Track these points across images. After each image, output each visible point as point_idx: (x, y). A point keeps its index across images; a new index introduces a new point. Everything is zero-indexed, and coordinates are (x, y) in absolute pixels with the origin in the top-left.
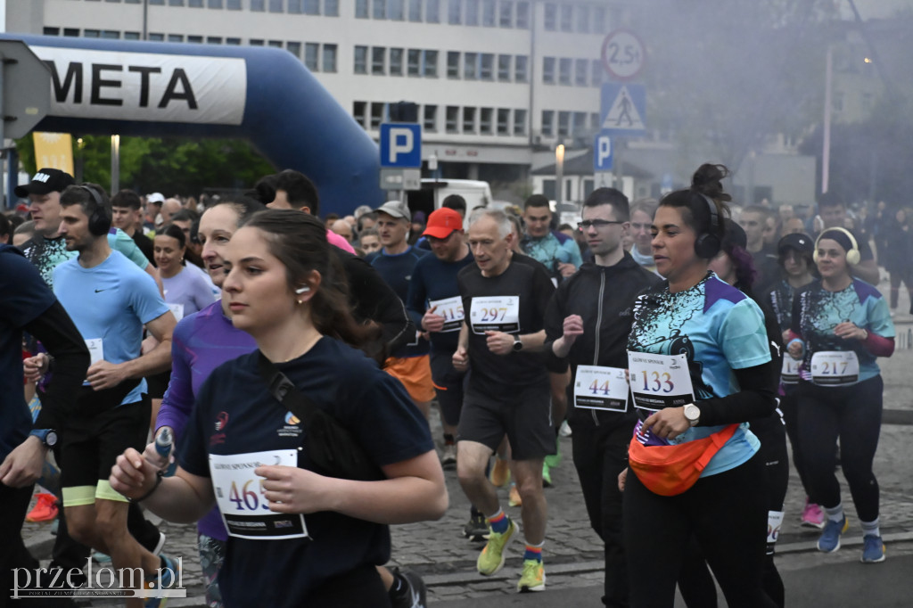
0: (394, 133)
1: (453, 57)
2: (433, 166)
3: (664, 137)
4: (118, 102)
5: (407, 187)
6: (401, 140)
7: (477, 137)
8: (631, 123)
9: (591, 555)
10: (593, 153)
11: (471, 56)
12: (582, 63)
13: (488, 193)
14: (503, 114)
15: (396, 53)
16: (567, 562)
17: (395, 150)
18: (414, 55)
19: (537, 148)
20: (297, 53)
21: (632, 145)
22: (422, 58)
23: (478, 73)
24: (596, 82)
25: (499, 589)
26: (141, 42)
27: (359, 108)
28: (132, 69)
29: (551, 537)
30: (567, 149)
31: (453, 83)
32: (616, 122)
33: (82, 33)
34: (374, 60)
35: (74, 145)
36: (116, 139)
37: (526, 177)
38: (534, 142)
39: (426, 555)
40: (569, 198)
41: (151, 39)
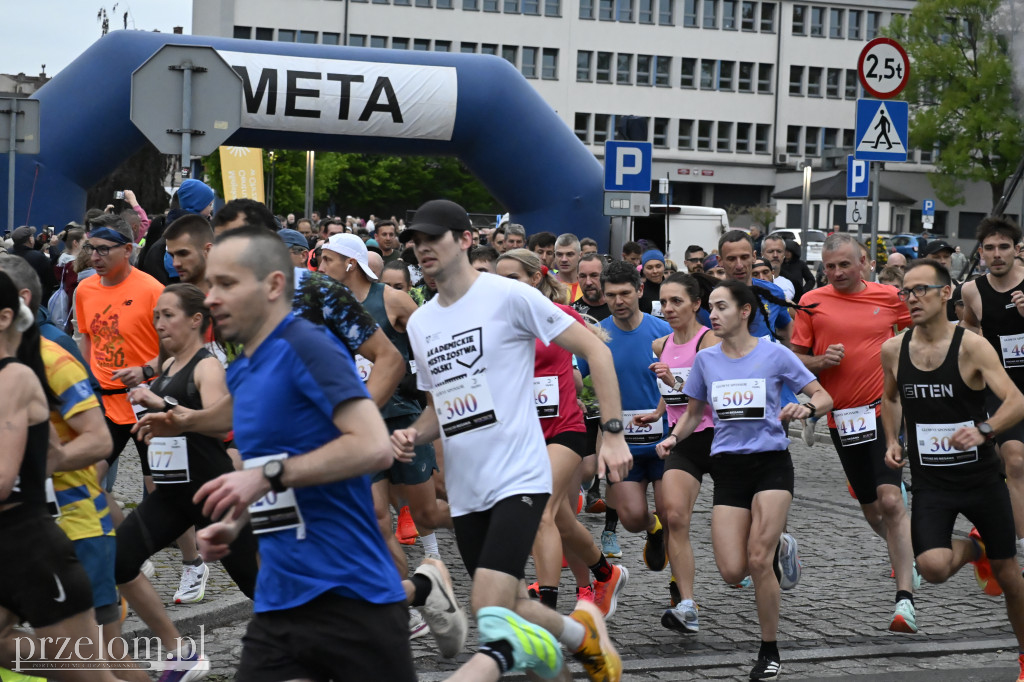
0: (621, 152)
1: (688, 64)
2: (664, 189)
3: (926, 158)
4: (316, 114)
5: (633, 213)
6: (629, 161)
7: (715, 155)
8: (890, 147)
9: (836, 641)
10: (846, 175)
11: (708, 64)
12: (834, 73)
13: (725, 221)
14: (743, 129)
15: (624, 59)
16: (808, 648)
17: (621, 171)
18: (644, 62)
19: (781, 168)
20: (513, 60)
21: (889, 166)
22: (653, 65)
23: (716, 84)
24: (851, 94)
25: (732, 677)
26: (341, 47)
27: (581, 120)
28: (331, 77)
29: (792, 617)
30: (814, 170)
31: (688, 93)
32: (874, 145)
33: (276, 34)
34: (599, 66)
35: (265, 158)
36: (311, 155)
37: (769, 201)
38: (778, 161)
39: (650, 635)
40: (816, 226)
41: (351, 44)
